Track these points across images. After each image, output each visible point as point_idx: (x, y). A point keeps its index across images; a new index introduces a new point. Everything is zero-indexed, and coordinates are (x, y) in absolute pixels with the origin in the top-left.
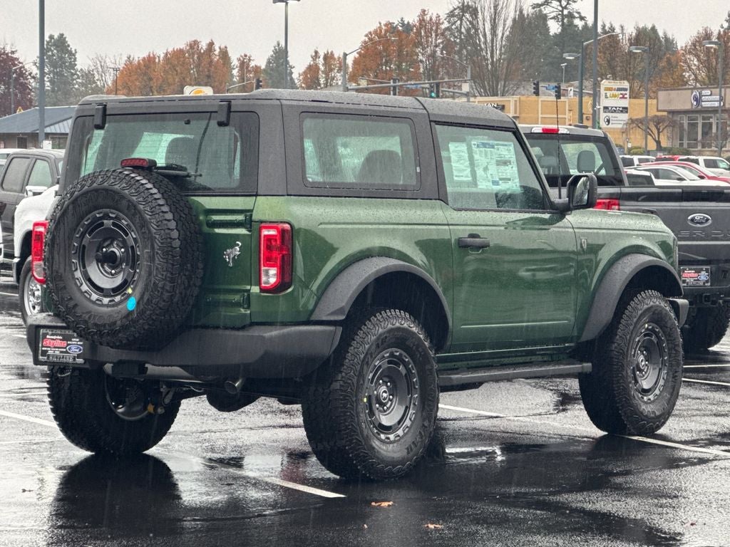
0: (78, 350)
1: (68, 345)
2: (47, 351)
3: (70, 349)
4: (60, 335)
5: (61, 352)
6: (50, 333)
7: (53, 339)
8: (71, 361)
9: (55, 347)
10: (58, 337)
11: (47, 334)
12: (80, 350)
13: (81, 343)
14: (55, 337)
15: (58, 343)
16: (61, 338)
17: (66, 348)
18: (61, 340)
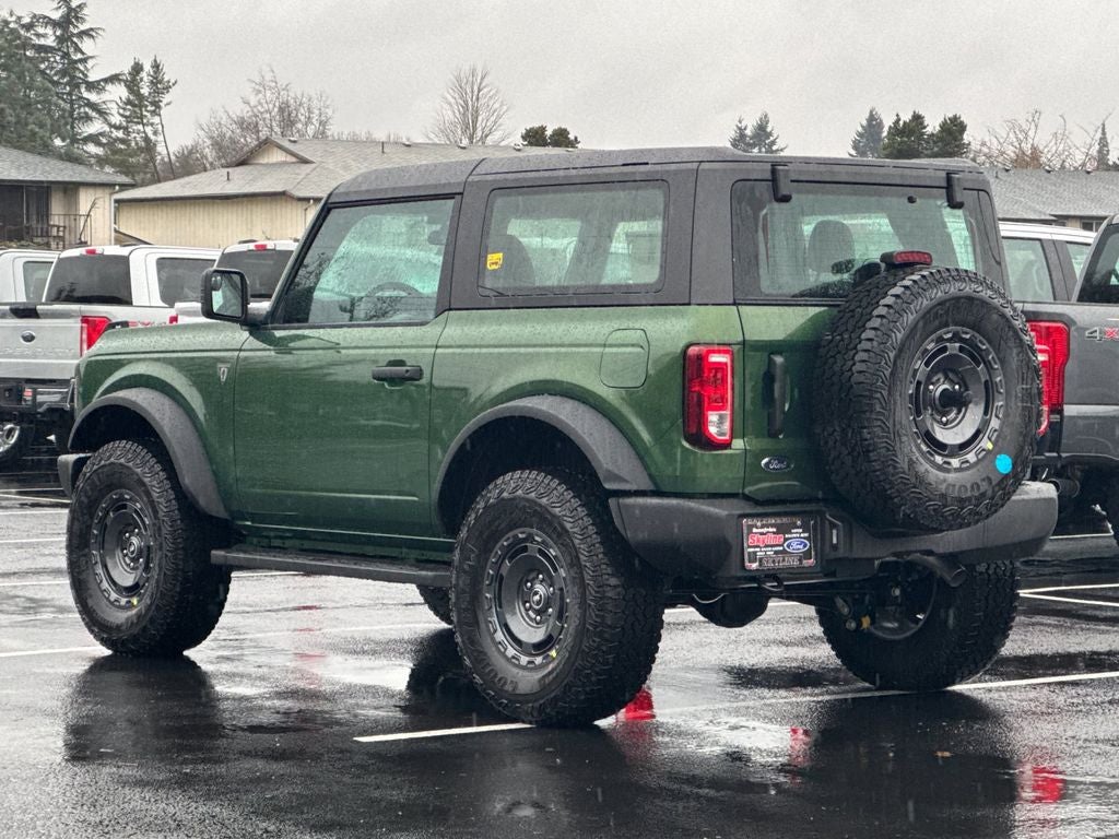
0: (801, 547)
1: (786, 540)
2: (755, 553)
3: (788, 546)
4: (772, 526)
5: (776, 552)
6: (759, 524)
7: (762, 534)
8: (796, 563)
9: (766, 546)
10: (771, 530)
11: (752, 526)
12: (805, 546)
13: (806, 535)
14: (765, 530)
15: (771, 539)
16: (775, 530)
17: (782, 545)
18: (774, 533)
